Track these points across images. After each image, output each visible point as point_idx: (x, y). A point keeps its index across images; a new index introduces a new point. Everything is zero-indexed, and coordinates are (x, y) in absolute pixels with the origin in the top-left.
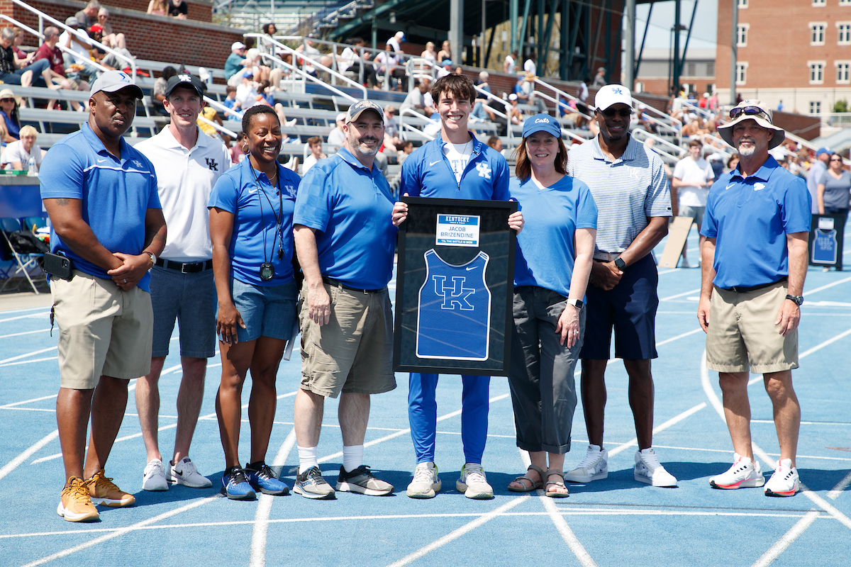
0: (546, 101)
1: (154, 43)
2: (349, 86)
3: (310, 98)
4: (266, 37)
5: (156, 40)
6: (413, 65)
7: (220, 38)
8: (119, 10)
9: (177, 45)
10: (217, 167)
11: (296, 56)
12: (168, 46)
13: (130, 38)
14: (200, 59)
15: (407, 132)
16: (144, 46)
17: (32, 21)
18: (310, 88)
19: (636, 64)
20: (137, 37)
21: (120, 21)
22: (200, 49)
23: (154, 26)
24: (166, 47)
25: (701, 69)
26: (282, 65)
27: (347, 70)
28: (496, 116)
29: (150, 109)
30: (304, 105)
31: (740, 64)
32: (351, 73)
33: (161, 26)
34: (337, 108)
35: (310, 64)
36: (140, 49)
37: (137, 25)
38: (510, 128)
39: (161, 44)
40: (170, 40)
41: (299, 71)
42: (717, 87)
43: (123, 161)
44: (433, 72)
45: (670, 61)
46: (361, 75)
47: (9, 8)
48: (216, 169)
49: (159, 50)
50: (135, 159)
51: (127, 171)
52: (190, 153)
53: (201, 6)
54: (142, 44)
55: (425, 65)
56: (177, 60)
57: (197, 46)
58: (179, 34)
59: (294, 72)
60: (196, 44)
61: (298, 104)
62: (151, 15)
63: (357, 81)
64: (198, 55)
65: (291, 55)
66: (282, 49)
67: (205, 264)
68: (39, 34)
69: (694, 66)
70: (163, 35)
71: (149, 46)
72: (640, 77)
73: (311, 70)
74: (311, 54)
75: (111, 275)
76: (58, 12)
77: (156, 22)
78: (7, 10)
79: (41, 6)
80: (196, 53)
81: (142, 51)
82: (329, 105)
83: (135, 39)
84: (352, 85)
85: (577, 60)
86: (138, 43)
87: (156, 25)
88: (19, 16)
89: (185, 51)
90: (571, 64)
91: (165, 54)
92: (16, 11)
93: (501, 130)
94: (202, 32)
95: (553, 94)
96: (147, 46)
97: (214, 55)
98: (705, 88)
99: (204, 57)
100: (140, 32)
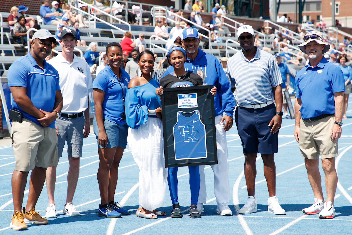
0: (230, 28)
1: (11, 3)
2: (120, 23)
3: (99, 31)
6: (155, 10)
10: (83, 71)
11: (90, 7)
12: (18, 4)
15: (154, 48)
16: (5, 4)
18: (99, 25)
19: (277, 6)
22: (36, 5)
25: (313, 7)
26: (83, 13)
28: (203, 37)
29: (11, 39)
30: (96, 35)
31: (336, 3)
32: (121, 16)
34: (114, 36)
36: (3, 6)
38: (211, 44)
39: (15, 3)
41: (92, 16)
42: (323, 17)
43: (45, 70)
45: (297, 2)
46: (126, 17)
48: (82, 72)
50: (50, 69)
51: (47, 75)
52: (71, 64)
54: (4, 3)
55: (161, 10)
57: (34, 3)
59: (89, 17)
61: (92, 34)
63: (124, 20)
64: (35, 8)
66: (81, 3)
67: (78, 115)
69: (309, 5)
71: (8, 4)
72: (279, 13)
74: (99, 6)
75: (39, 121)
80: (34, 7)
81: (4, 7)
82: (110, 35)
84: (121, 23)
85: (244, 4)
90: (241, 7)
93: (205, 45)
95: (233, 24)
96: (7, 5)
98: (315, 18)
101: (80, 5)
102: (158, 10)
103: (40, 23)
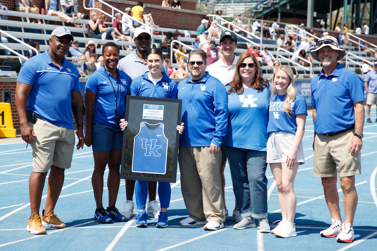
0: (353, 43)
1: (165, 20)
4: (217, 16)
5: (166, 18)
6: (288, 28)
7: (195, 17)
8: (149, 5)
9: (175, 20)
13: (154, 18)
14: (186, 26)
15: (281, 58)
16: (161, 21)
17: (109, 10)
20: (158, 17)
21: (150, 10)
22: (186, 22)
23: (165, 12)
24: (170, 21)
26: (224, 29)
27: (256, 31)
32: (258, 32)
33: (168, 12)
35: (236, 28)
37: (157, 12)
39: (168, 20)
40: (172, 18)
44: (297, 31)
46: (261, 33)
47: (100, 5)
49: (167, 23)
53: (191, 3)
55: (293, 28)
56: (175, 27)
58: (176, 15)
60: (184, 20)
62: (163, 7)
65: (228, 24)
68: (112, 16)
70: (169, 16)
71: (163, 21)
73: (238, 31)
76: (122, 7)
77: (166, 10)
78: (100, 6)
79: (114, 4)
80: (185, 24)
81: (159, 23)
82: (244, 47)
83: (156, 18)
86: (157, 20)
87: (166, 11)
88: (105, 9)
89: (179, 23)
91: (170, 25)
92: (103, 6)
94: (188, 14)
95: (357, 40)
97: (193, 25)
99: (188, 26)
100: (158, 15)
101: (223, 23)
102: (291, 28)
103: (187, 36)
